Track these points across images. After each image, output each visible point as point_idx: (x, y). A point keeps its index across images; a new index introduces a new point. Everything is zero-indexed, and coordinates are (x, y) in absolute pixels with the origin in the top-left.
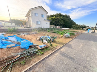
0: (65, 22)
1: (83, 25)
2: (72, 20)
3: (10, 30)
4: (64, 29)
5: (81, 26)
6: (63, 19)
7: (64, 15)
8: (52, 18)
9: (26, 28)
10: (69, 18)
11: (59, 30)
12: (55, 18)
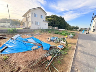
0: (60, 23)
3: (10, 31)
5: (75, 27)
6: (58, 21)
7: (59, 17)
8: (48, 19)
10: (64, 19)
12: (51, 19)
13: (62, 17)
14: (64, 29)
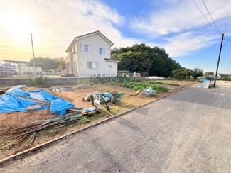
0: (154, 63)
1: (196, 70)
2: (171, 59)
3: (31, 80)
4: (150, 80)
5: (192, 71)
6: (148, 57)
8: (124, 55)
9: (65, 76)
10: (164, 54)
11: (138, 81)
12: (131, 55)
14: (163, 78)
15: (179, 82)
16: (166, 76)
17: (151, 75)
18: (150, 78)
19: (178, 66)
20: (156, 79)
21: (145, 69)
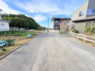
0: (30, 24)
2: (36, 23)
4: (30, 31)
5: (43, 27)
6: (27, 21)
7: (28, 17)
10: (34, 20)
11: (24, 32)
12: (17, 19)
13: (32, 18)
14: (35, 30)
15: (40, 31)
16: (36, 29)
17: (30, 29)
18: (30, 30)
19: (39, 26)
20: (32, 31)
21: (27, 26)
